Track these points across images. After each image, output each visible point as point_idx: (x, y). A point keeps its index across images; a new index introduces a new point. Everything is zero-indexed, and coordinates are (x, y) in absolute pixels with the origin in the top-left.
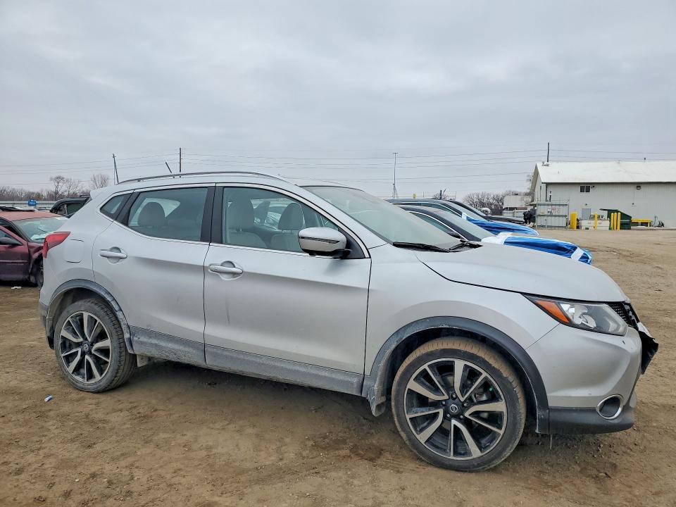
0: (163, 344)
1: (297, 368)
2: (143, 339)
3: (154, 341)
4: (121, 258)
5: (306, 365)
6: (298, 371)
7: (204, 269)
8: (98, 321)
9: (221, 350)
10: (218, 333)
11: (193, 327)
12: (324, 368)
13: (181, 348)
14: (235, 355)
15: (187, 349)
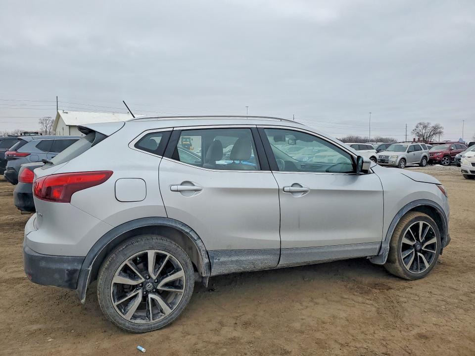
0: (243, 258)
1: (346, 248)
2: (222, 259)
3: (235, 258)
4: (196, 190)
5: (350, 245)
6: (347, 250)
7: (279, 191)
8: (169, 255)
9: (294, 250)
10: (291, 238)
11: (270, 238)
12: (361, 244)
13: (260, 257)
14: (304, 251)
15: (265, 257)
